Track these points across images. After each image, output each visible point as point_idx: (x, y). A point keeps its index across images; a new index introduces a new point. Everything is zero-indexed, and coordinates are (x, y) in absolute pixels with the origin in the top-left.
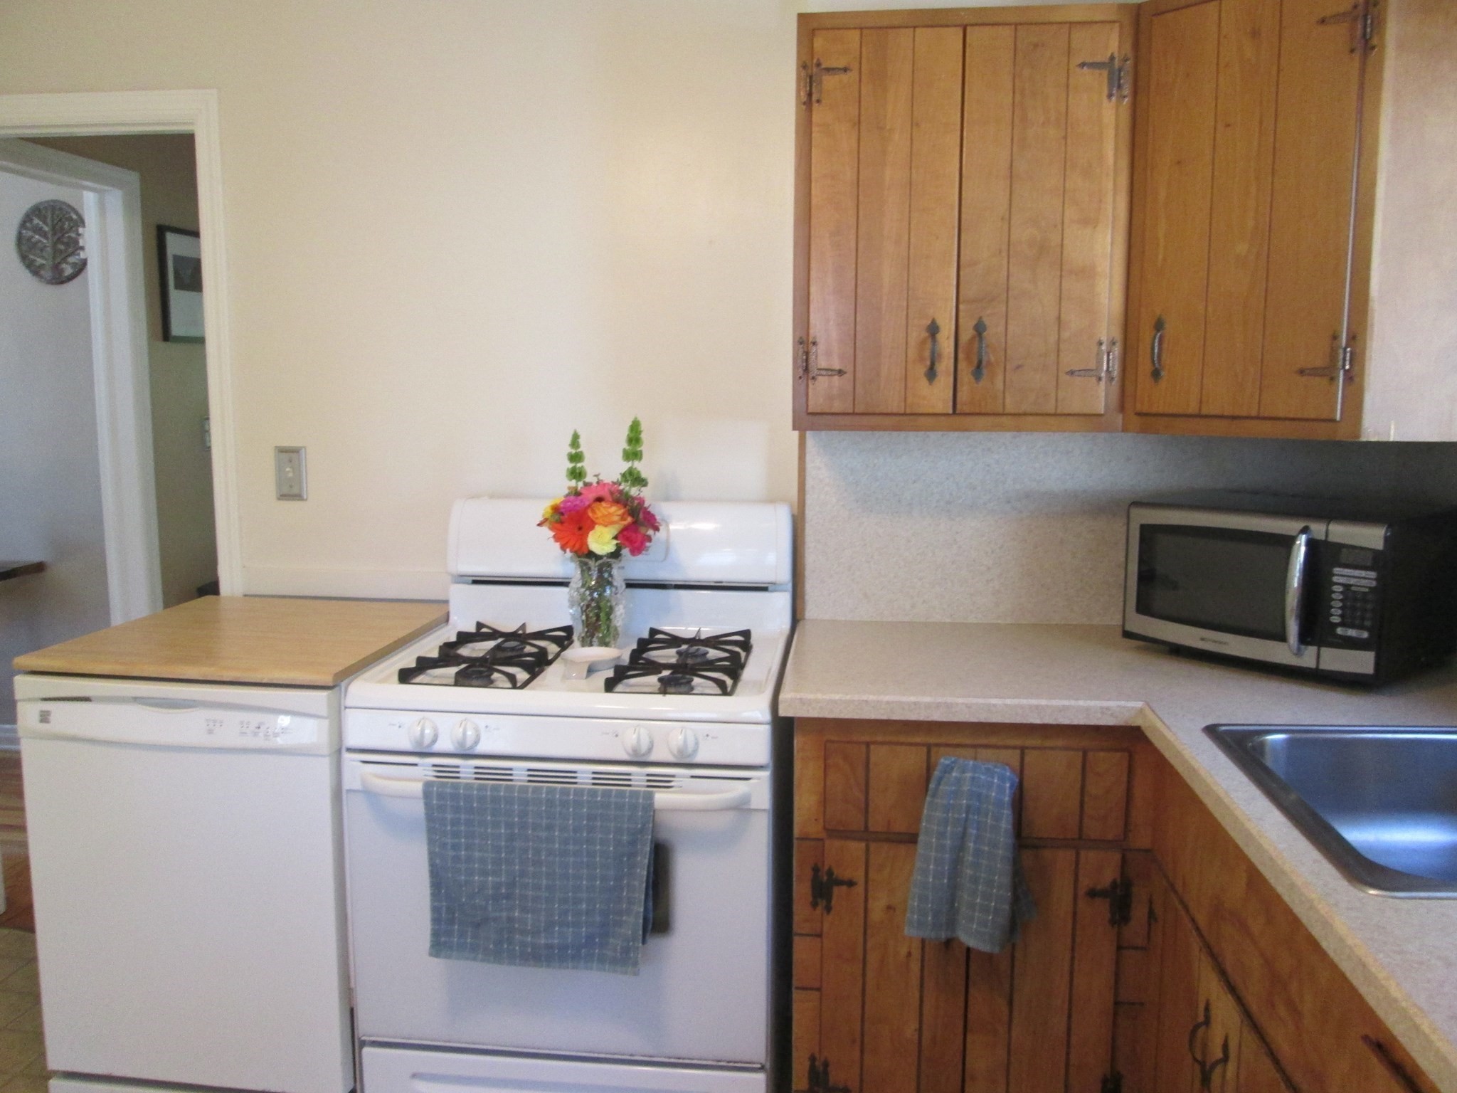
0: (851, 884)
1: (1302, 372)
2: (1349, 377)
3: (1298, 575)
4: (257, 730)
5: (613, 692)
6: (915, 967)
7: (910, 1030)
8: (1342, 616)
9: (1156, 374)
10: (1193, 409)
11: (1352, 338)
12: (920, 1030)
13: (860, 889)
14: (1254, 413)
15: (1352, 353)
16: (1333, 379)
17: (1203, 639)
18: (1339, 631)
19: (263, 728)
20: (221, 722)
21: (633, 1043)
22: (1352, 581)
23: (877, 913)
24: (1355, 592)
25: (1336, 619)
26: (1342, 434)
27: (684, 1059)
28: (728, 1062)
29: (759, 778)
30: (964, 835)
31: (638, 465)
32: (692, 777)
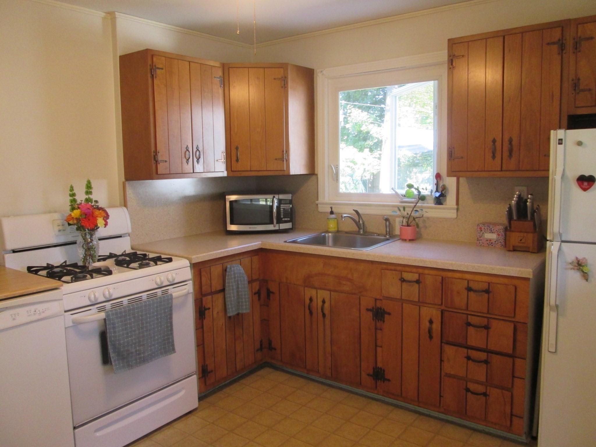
0: (209, 309)
1: (276, 159)
2: (286, 161)
3: (275, 208)
4: (35, 312)
5: (150, 266)
6: (224, 327)
7: (224, 347)
8: (283, 216)
9: (237, 160)
10: (249, 169)
11: (286, 152)
12: (226, 345)
13: (211, 310)
14: (265, 170)
15: (287, 155)
16: (283, 161)
17: (250, 228)
18: (283, 219)
19: (37, 311)
20: (18, 314)
21: (164, 382)
22: (285, 207)
23: (215, 316)
24: (286, 210)
25: (282, 217)
26: (286, 173)
27: (177, 380)
28: (188, 375)
29: (190, 283)
30: (238, 284)
31: (91, 196)
32: (173, 288)
